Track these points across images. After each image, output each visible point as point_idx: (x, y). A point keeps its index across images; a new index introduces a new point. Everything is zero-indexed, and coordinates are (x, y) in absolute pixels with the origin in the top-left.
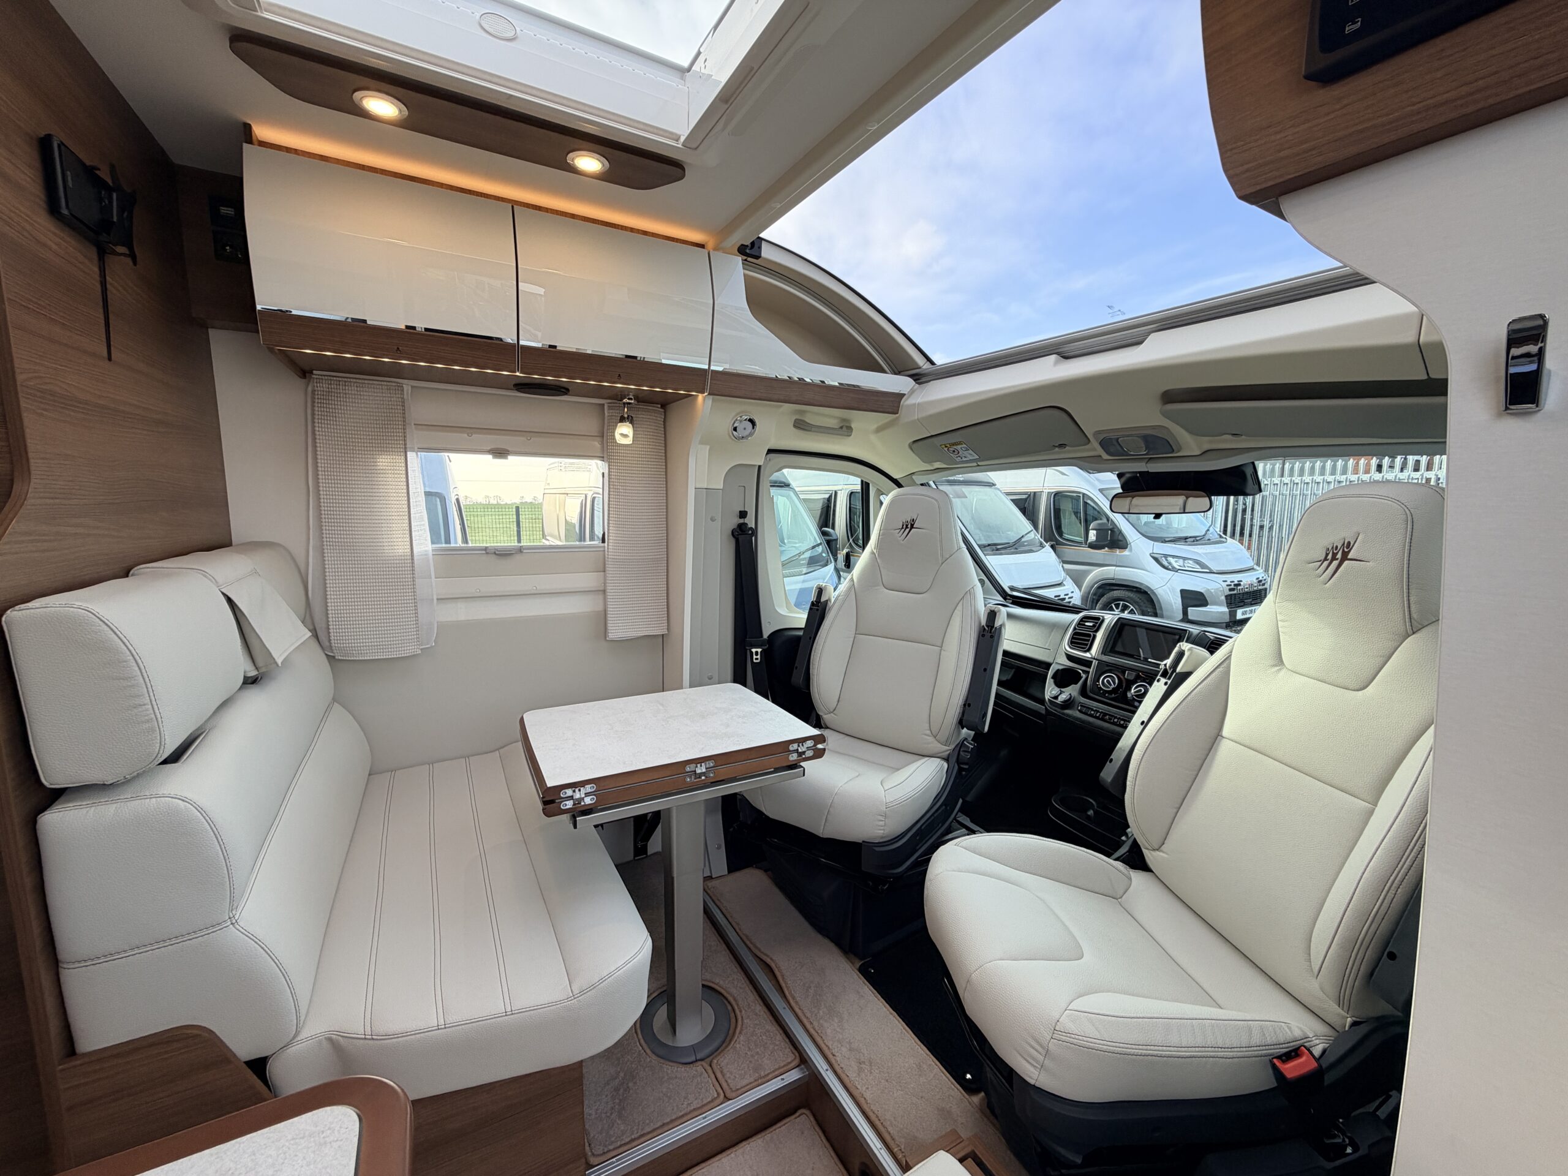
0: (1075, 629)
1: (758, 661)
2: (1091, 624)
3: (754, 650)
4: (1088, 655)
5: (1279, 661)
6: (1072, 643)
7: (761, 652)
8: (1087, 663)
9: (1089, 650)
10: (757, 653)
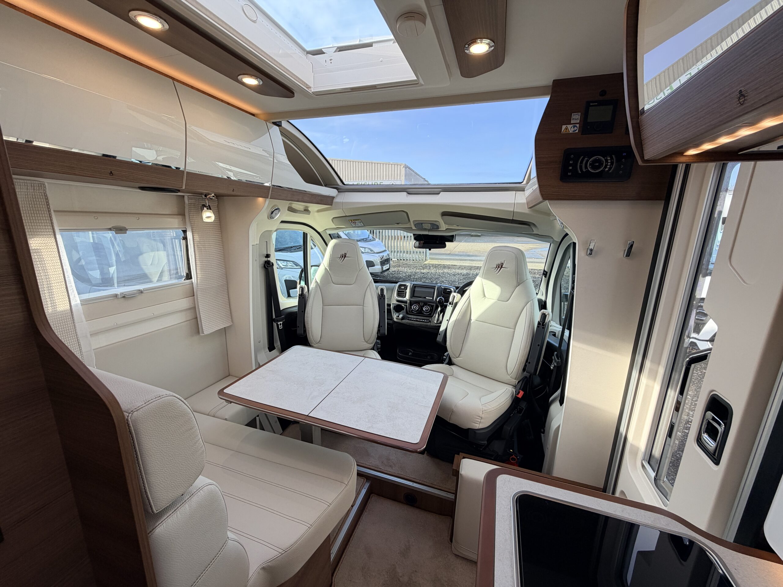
0: (397, 290)
1: (282, 328)
2: (404, 288)
3: (279, 323)
4: (405, 299)
5: (485, 296)
6: (398, 295)
7: (282, 323)
8: (405, 302)
9: (405, 297)
10: (280, 324)
